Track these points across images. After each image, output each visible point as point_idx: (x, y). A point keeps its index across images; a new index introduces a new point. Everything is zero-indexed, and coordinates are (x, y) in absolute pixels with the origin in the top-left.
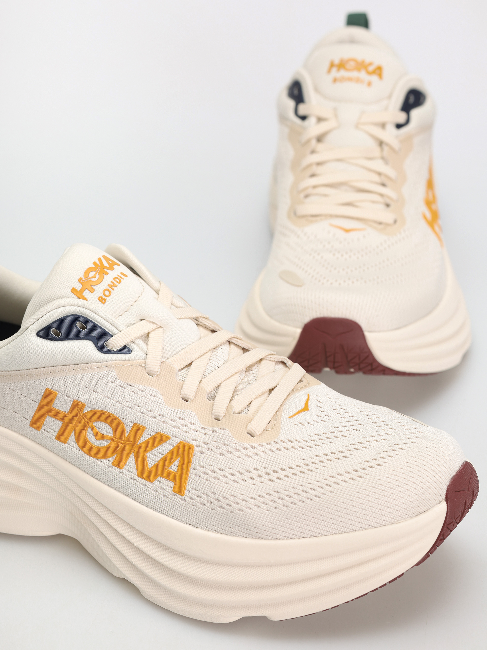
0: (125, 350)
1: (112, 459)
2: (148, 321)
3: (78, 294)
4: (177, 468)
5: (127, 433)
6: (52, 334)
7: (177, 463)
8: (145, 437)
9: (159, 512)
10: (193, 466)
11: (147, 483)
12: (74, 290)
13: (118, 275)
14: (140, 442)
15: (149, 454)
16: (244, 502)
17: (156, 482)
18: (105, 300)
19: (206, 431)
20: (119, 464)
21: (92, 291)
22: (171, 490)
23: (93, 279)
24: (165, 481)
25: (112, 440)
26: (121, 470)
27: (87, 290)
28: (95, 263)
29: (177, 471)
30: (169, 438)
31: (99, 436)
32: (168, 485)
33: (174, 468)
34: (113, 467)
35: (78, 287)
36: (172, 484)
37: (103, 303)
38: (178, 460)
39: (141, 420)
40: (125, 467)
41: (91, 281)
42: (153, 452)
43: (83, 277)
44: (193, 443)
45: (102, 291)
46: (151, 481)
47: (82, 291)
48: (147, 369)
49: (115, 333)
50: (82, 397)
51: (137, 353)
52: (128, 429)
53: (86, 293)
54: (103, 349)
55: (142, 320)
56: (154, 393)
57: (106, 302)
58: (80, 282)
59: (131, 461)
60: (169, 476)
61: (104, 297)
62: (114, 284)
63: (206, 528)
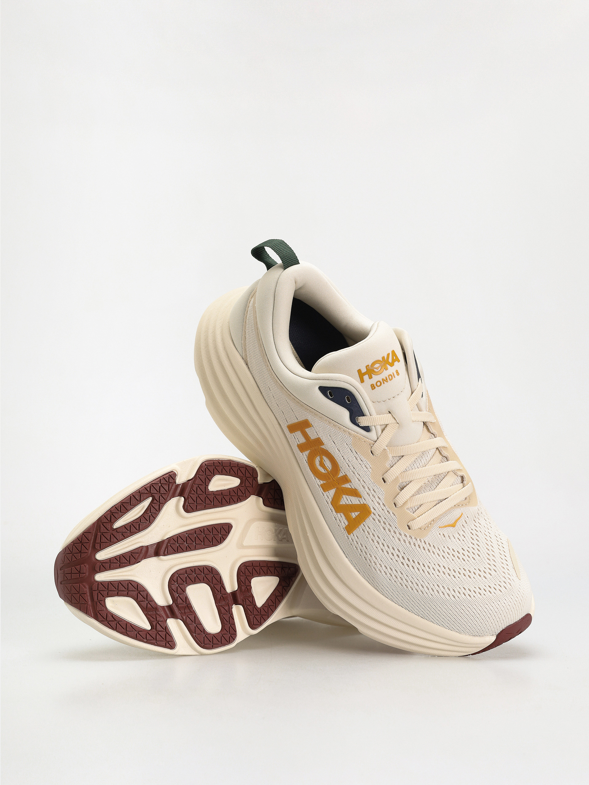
0: (367, 429)
1: (322, 482)
2: (392, 415)
3: (361, 375)
4: (355, 516)
5: (339, 476)
6: (328, 394)
7: (357, 514)
8: (347, 486)
9: (330, 530)
10: (364, 523)
11: (334, 511)
12: (359, 371)
13: (393, 373)
14: (344, 486)
15: (344, 496)
16: (379, 566)
17: (339, 514)
18: (375, 388)
19: (384, 508)
20: (325, 488)
21: (370, 377)
22: (344, 526)
23: (376, 370)
24: (344, 519)
25: (328, 472)
26: (324, 493)
27: (367, 375)
28: (383, 358)
29: (354, 518)
30: (361, 497)
31: (322, 464)
32: (344, 522)
33: (354, 515)
34: (320, 487)
35: (364, 370)
36: (347, 523)
37: (372, 389)
38: (359, 513)
39: (350, 475)
40: (327, 492)
41: (373, 370)
42: (347, 497)
43: (370, 365)
44: (372, 510)
45: (377, 381)
46: (336, 512)
47: (365, 374)
48: (372, 449)
49: (367, 415)
50: (324, 439)
51: (373, 435)
52: (341, 475)
53: (366, 377)
54: (353, 420)
55: (390, 413)
56: (367, 466)
57: (375, 390)
58: (366, 368)
59: (332, 492)
60: (348, 518)
61: (375, 385)
62: (386, 380)
63: (351, 561)
